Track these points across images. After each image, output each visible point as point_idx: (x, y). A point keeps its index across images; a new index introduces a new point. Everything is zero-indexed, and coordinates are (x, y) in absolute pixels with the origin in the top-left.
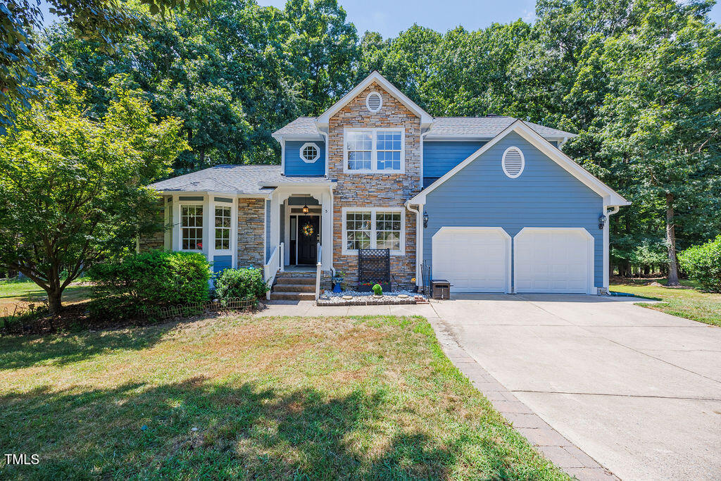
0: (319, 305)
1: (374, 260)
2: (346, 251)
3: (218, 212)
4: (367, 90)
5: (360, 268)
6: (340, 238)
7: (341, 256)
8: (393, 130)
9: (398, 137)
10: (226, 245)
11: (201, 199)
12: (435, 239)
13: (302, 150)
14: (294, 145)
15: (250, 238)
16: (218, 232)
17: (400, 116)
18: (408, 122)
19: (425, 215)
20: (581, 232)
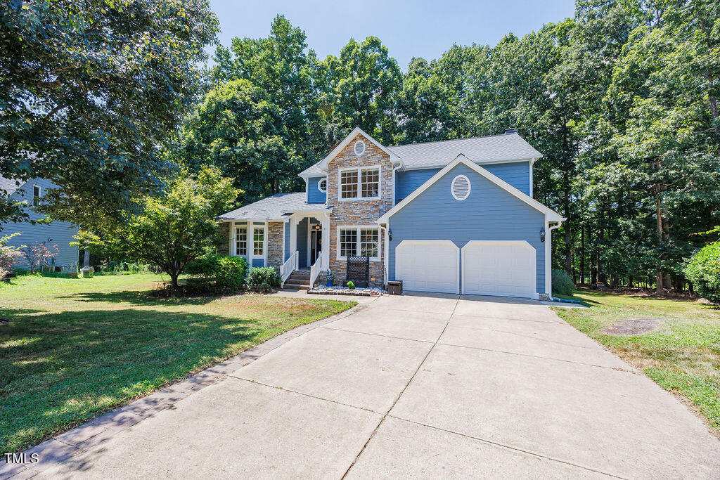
0: (308, 293)
1: (358, 264)
2: (339, 258)
3: (256, 231)
4: (355, 140)
5: (348, 271)
6: (335, 248)
7: (336, 261)
8: (372, 168)
9: (376, 172)
10: (261, 252)
11: (246, 223)
12: (398, 249)
13: (319, 183)
14: (314, 180)
15: (275, 248)
16: (256, 245)
17: (377, 156)
18: (383, 161)
19: (390, 231)
20: (524, 244)
